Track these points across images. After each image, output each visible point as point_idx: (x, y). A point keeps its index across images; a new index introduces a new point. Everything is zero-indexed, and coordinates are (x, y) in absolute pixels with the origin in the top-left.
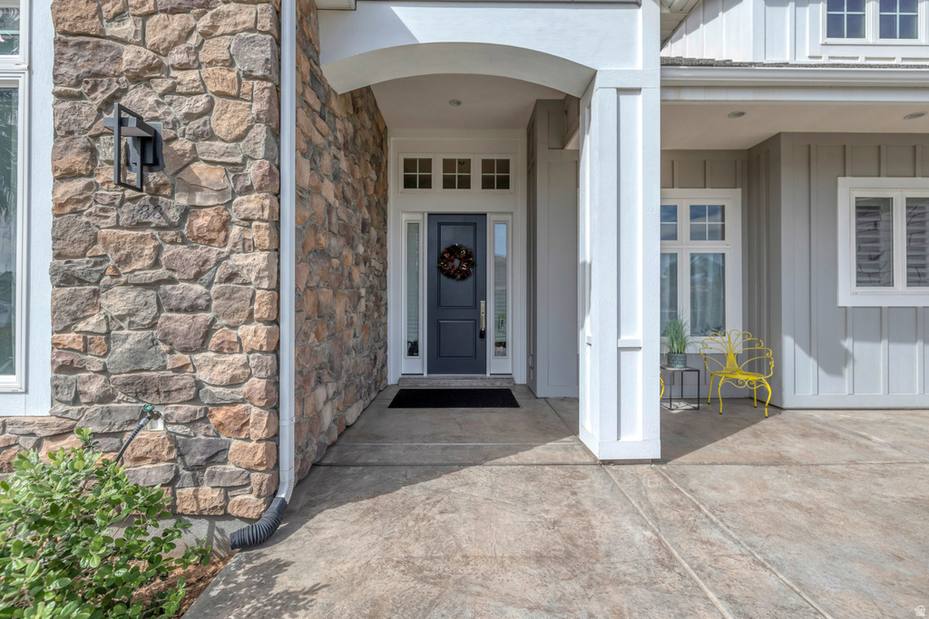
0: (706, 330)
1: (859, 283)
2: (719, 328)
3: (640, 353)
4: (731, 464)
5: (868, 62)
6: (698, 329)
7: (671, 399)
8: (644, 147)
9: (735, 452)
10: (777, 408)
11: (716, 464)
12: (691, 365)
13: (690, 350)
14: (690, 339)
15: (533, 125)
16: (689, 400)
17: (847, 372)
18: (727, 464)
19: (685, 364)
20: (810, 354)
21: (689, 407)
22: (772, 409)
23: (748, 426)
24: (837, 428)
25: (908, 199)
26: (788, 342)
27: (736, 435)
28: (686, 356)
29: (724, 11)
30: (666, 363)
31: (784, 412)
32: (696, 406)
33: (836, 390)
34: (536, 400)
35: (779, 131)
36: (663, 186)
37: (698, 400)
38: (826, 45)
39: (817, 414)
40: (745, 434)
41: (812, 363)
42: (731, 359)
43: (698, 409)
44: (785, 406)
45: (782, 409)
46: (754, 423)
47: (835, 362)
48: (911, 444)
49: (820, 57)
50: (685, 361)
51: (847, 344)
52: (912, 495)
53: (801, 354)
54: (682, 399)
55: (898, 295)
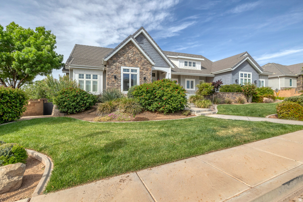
1: (187, 88)
25: (191, 81)
38: (184, 66)
49: (184, 68)
55: (190, 89)
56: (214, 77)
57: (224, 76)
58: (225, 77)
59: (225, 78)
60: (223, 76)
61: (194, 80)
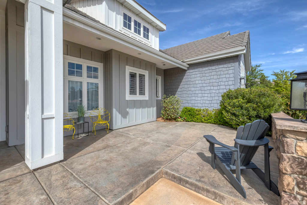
0: (93, 108)
1: (130, 94)
2: (97, 108)
3: (54, 120)
4: (91, 153)
5: (124, 34)
6: (90, 108)
7: (78, 134)
8: (55, 36)
9: (94, 148)
10: (111, 130)
11: (86, 154)
12: (86, 120)
13: (86, 115)
14: (86, 112)
15: (7, 10)
16: (86, 133)
17: (128, 117)
18: (90, 153)
19: (84, 120)
20: (120, 113)
21: (86, 135)
22: (110, 131)
23: (102, 138)
24: (124, 133)
25: (139, 74)
26: (114, 110)
27: (97, 142)
28: (84, 118)
29: (98, 5)
30: (77, 121)
31: (113, 131)
32: (88, 134)
33: (126, 122)
34: (9, 148)
35: (111, 48)
36: (64, 54)
37: (88, 132)
38: (123, 28)
39: (121, 130)
40: (100, 141)
41: (120, 116)
42: (100, 117)
43: (88, 135)
44: (113, 129)
45: (113, 130)
46: (104, 136)
47: (125, 115)
48: (137, 133)
49: (122, 31)
50: (84, 119)
51: (128, 110)
52: (133, 147)
53: (118, 113)
54: (84, 133)
55: (138, 97)
56: (186, 70)
57: (213, 68)
58: (217, 70)
59: (219, 73)
60: (211, 68)
61: (146, 73)
